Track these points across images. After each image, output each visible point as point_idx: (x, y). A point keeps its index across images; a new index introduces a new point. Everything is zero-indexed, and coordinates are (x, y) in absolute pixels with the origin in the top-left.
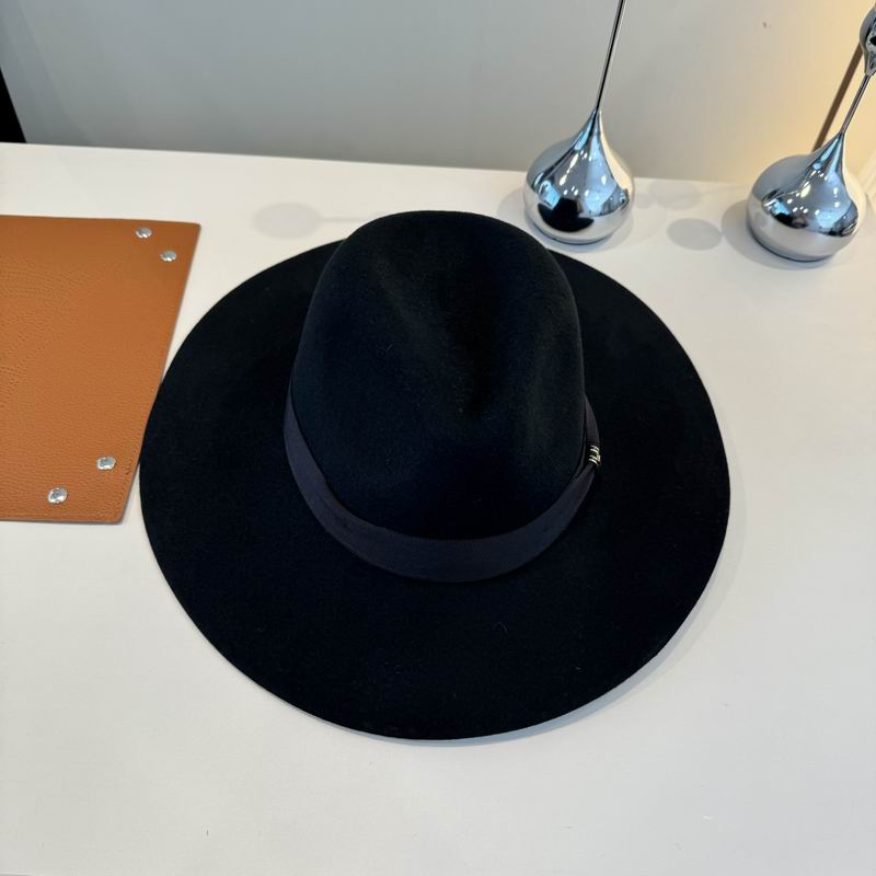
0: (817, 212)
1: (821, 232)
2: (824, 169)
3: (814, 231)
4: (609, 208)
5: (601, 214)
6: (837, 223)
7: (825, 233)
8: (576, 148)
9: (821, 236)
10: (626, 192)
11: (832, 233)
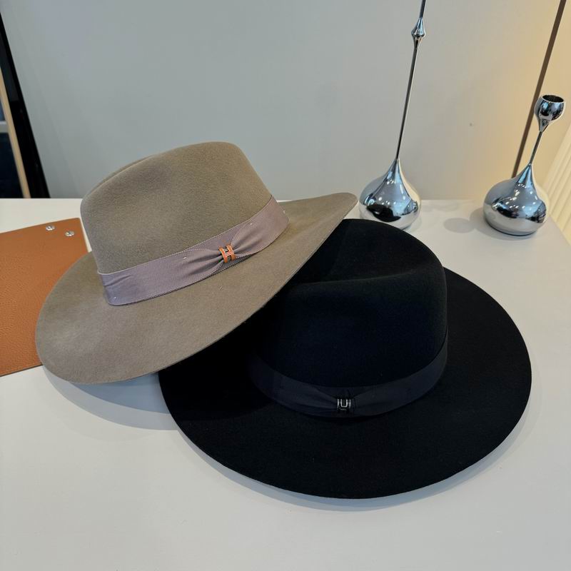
0: (523, 207)
1: (527, 219)
2: (524, 182)
3: (523, 218)
4: (407, 212)
5: (403, 214)
6: (535, 213)
7: (528, 219)
8: (388, 178)
9: (527, 221)
10: (416, 203)
11: (533, 219)
